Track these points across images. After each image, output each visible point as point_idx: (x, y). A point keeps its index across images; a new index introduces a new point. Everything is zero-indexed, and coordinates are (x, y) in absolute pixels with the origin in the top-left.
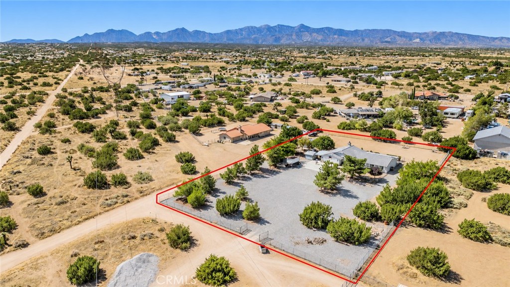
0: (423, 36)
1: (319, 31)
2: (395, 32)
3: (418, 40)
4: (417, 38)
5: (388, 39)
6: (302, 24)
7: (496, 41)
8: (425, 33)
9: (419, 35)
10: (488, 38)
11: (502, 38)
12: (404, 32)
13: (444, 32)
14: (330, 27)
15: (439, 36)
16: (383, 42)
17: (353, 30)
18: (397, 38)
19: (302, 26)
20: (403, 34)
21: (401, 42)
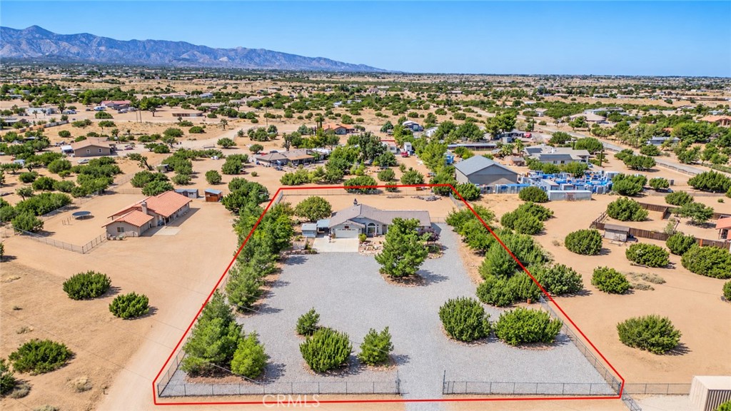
0: (232, 54)
1: (69, 38)
2: (193, 46)
3: (225, 59)
4: (224, 55)
5: (186, 56)
6: (37, 27)
7: (314, 62)
8: (233, 50)
9: (226, 52)
10: (305, 58)
11: (320, 58)
12: (205, 47)
13: (255, 50)
14: (89, 33)
15: (250, 54)
16: (179, 60)
17: (129, 40)
18: (198, 54)
19: (37, 29)
20: (205, 50)
21: (204, 60)
